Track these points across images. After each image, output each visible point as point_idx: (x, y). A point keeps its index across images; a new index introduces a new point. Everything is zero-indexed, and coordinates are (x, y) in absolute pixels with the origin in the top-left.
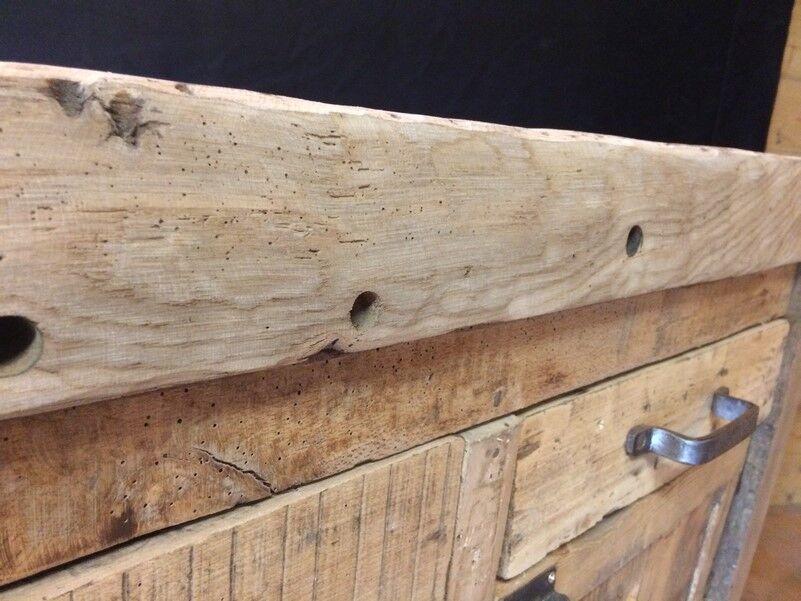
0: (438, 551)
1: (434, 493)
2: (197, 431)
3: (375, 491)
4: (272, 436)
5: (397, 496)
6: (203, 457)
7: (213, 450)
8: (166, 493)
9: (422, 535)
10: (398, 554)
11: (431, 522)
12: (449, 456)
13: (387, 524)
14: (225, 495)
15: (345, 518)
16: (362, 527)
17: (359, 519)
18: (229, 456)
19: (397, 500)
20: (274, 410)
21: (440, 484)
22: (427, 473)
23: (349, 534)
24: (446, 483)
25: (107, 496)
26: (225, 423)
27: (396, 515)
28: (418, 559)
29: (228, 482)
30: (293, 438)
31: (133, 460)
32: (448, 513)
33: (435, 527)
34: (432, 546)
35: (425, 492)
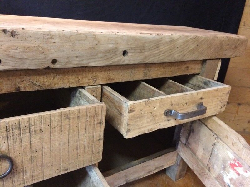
0: (100, 126)
1: (98, 114)
2: (28, 78)
3: (82, 112)
4: (42, 81)
5: (88, 114)
6: (30, 82)
7: (32, 81)
8: (24, 86)
9: (96, 122)
10: (90, 125)
11: (98, 120)
12: (102, 108)
13: (86, 119)
14: (35, 88)
15: (75, 116)
16: (80, 118)
17: (79, 117)
18: (35, 82)
19: (89, 114)
20: (42, 76)
21: (100, 113)
22: (96, 110)
23: (77, 119)
24: (102, 113)
25: (15, 84)
26: (34, 77)
27: (89, 117)
28: (95, 126)
29: (35, 86)
30: (47, 81)
31: (19, 80)
32: (103, 119)
33: (99, 121)
34: (99, 125)
35: (96, 114)
